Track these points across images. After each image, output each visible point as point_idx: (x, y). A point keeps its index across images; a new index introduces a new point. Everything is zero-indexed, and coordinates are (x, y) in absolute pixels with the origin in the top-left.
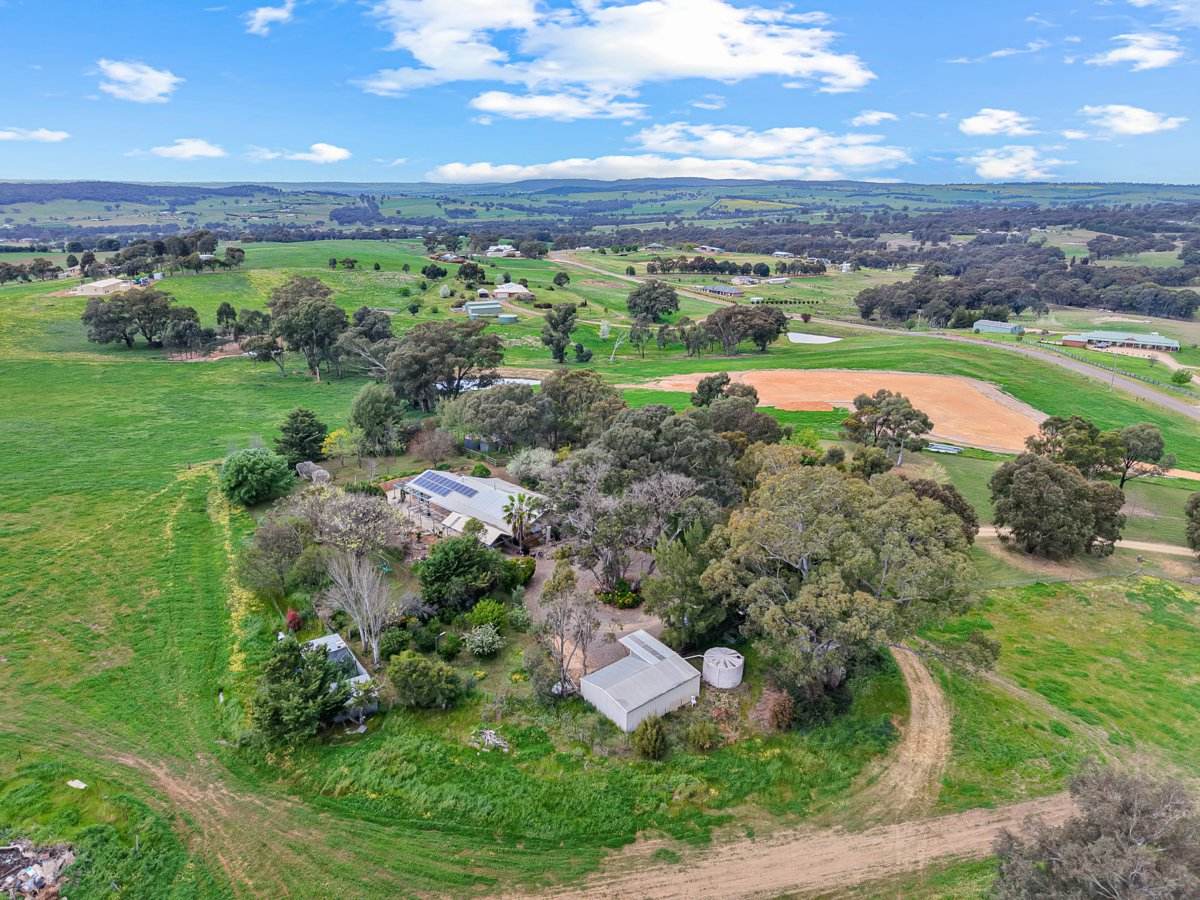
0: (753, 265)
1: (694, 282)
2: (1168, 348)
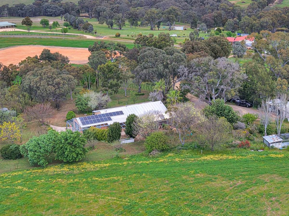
2: (12, 26)
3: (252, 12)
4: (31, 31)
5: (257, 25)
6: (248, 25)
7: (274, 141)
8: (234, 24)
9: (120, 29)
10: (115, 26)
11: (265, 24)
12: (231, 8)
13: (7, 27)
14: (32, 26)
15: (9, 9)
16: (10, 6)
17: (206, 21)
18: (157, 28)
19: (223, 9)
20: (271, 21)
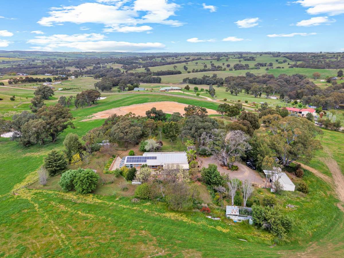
0: (46, 78)
1: (31, 86)
2: (179, 90)
3: (327, 92)
4: (185, 93)
5: (323, 102)
6: (317, 101)
7: (232, 214)
8: (308, 99)
9: (236, 95)
10: (234, 94)
11: (329, 102)
12: (313, 88)
13: (177, 90)
14: (190, 90)
15: (190, 80)
16: (190, 79)
17: (289, 96)
18: (259, 97)
19: (308, 89)
20: (333, 100)
